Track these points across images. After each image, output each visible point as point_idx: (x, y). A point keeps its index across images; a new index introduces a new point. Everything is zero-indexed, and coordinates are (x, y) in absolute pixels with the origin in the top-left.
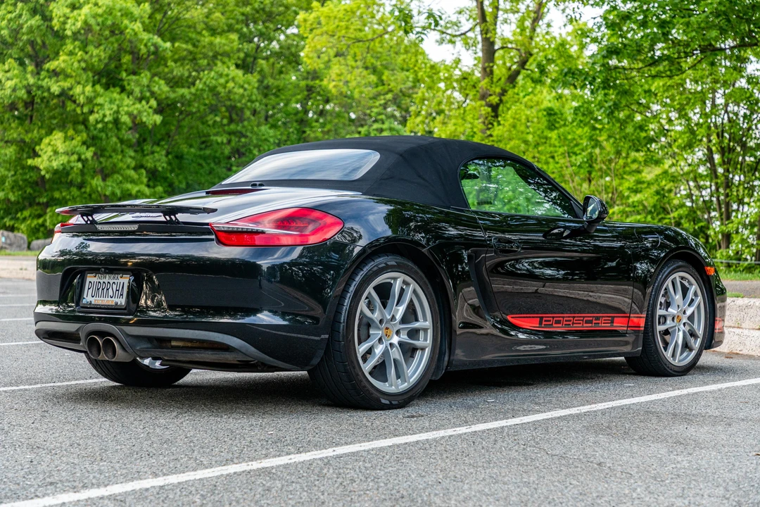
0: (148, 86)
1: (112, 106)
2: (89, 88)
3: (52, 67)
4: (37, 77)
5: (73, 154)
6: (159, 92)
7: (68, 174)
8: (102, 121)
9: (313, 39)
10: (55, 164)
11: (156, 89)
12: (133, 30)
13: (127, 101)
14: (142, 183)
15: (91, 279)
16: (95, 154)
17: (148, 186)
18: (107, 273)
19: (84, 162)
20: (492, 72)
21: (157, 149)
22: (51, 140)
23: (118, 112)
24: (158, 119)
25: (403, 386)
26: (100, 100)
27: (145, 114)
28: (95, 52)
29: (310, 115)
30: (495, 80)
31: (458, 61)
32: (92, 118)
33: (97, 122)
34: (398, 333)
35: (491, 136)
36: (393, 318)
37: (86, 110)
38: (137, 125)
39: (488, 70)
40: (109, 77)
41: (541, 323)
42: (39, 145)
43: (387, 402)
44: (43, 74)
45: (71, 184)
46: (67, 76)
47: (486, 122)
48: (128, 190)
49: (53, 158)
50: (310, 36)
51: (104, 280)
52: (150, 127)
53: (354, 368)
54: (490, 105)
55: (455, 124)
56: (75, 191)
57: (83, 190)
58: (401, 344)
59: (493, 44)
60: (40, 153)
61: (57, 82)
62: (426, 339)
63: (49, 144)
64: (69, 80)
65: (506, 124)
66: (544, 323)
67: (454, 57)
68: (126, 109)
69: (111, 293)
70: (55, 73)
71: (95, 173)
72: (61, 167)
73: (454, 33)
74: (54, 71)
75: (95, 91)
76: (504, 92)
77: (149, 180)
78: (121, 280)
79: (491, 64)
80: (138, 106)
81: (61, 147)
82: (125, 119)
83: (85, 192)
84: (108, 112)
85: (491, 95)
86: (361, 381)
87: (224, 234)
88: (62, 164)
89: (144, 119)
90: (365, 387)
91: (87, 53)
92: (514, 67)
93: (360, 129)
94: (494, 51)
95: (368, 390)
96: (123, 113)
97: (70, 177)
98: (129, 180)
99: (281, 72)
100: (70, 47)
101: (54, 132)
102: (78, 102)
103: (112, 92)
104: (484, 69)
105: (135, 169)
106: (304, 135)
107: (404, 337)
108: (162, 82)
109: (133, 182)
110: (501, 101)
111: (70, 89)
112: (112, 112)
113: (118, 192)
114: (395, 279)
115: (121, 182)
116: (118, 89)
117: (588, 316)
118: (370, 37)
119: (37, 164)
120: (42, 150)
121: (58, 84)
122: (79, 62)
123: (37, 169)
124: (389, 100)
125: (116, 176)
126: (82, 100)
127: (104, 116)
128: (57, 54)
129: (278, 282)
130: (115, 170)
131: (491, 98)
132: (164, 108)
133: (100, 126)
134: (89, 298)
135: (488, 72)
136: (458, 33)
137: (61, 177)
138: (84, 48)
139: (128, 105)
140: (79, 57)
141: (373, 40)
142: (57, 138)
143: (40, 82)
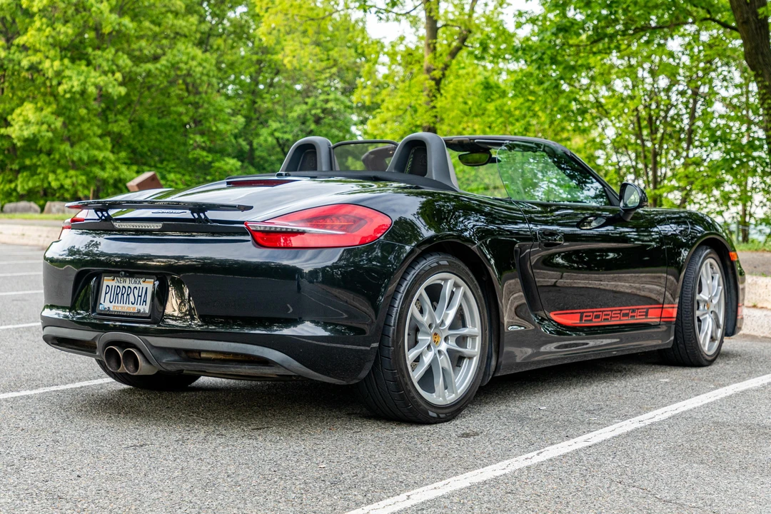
0: (113, 61)
1: (80, 77)
2: (57, 64)
3: (22, 43)
4: (7, 51)
5: (43, 123)
6: (124, 65)
7: (38, 141)
8: (70, 91)
9: (269, 17)
10: (26, 134)
11: (120, 62)
12: (99, 9)
13: (93, 74)
14: (107, 149)
15: (108, 282)
16: (64, 123)
17: (112, 152)
18: (127, 277)
19: (54, 131)
20: (435, 48)
21: (120, 117)
22: (22, 111)
23: (84, 83)
24: (123, 90)
25: (451, 398)
26: (67, 73)
27: (111, 85)
28: (63, 29)
29: (261, 87)
30: (438, 55)
31: (402, 39)
32: (61, 89)
33: (65, 92)
34: (446, 339)
35: (434, 107)
36: (443, 323)
37: (54, 83)
38: (103, 96)
39: (432, 46)
40: (75, 52)
41: (581, 319)
42: (11, 114)
43: (435, 415)
44: (13, 49)
45: (41, 151)
46: (36, 51)
47: (431, 94)
48: (95, 156)
49: (24, 127)
50: (267, 15)
51: (124, 285)
52: (116, 98)
53: (403, 377)
54: (433, 79)
55: (401, 97)
56: (44, 158)
57: (52, 156)
58: (449, 351)
59: (436, 22)
60: (12, 123)
61: (27, 56)
62: (473, 347)
63: (21, 114)
64: (39, 54)
65: (448, 96)
66: (584, 318)
67: (399, 35)
68: (93, 80)
69: (132, 299)
70: (24, 48)
71: (63, 141)
72: (32, 136)
73: (399, 12)
74: (24, 45)
75: (63, 65)
76: (446, 67)
77: (113, 147)
78: (144, 285)
79: (434, 41)
80: (103, 77)
81: (32, 117)
82: (92, 90)
83: (54, 159)
84: (76, 85)
85: (434, 70)
86: (410, 391)
87: (262, 235)
88: (33, 134)
89: (110, 90)
90: (413, 397)
91: (54, 29)
92: (454, 44)
93: (307, 100)
94: (438, 29)
95: (416, 401)
96: (89, 83)
97: (39, 145)
98: (95, 146)
99: (232, 47)
100: (38, 24)
101: (25, 104)
102: (46, 75)
103: (79, 65)
104: (429, 45)
105: (101, 136)
106: (256, 106)
107: (452, 344)
108: (125, 56)
109: (99, 148)
110: (444, 75)
111: (40, 63)
112: (79, 83)
113: (85, 158)
114: (446, 280)
115: (88, 149)
116: (84, 62)
117: (626, 309)
118: (321, 16)
119: (10, 133)
120: (14, 120)
121: (28, 58)
122: (47, 37)
123: (9, 137)
124: (334, 74)
125: (83, 143)
126: (50, 74)
127: (73, 87)
128: (26, 30)
129: (320, 282)
130: (82, 137)
131: (435, 72)
132: (128, 80)
133: (68, 96)
134: (106, 303)
135: (432, 48)
136: (403, 12)
137: (31, 144)
138: (51, 24)
139: (96, 78)
140: (47, 33)
141: (323, 18)
142: (28, 110)
143: (11, 56)
